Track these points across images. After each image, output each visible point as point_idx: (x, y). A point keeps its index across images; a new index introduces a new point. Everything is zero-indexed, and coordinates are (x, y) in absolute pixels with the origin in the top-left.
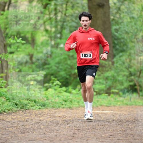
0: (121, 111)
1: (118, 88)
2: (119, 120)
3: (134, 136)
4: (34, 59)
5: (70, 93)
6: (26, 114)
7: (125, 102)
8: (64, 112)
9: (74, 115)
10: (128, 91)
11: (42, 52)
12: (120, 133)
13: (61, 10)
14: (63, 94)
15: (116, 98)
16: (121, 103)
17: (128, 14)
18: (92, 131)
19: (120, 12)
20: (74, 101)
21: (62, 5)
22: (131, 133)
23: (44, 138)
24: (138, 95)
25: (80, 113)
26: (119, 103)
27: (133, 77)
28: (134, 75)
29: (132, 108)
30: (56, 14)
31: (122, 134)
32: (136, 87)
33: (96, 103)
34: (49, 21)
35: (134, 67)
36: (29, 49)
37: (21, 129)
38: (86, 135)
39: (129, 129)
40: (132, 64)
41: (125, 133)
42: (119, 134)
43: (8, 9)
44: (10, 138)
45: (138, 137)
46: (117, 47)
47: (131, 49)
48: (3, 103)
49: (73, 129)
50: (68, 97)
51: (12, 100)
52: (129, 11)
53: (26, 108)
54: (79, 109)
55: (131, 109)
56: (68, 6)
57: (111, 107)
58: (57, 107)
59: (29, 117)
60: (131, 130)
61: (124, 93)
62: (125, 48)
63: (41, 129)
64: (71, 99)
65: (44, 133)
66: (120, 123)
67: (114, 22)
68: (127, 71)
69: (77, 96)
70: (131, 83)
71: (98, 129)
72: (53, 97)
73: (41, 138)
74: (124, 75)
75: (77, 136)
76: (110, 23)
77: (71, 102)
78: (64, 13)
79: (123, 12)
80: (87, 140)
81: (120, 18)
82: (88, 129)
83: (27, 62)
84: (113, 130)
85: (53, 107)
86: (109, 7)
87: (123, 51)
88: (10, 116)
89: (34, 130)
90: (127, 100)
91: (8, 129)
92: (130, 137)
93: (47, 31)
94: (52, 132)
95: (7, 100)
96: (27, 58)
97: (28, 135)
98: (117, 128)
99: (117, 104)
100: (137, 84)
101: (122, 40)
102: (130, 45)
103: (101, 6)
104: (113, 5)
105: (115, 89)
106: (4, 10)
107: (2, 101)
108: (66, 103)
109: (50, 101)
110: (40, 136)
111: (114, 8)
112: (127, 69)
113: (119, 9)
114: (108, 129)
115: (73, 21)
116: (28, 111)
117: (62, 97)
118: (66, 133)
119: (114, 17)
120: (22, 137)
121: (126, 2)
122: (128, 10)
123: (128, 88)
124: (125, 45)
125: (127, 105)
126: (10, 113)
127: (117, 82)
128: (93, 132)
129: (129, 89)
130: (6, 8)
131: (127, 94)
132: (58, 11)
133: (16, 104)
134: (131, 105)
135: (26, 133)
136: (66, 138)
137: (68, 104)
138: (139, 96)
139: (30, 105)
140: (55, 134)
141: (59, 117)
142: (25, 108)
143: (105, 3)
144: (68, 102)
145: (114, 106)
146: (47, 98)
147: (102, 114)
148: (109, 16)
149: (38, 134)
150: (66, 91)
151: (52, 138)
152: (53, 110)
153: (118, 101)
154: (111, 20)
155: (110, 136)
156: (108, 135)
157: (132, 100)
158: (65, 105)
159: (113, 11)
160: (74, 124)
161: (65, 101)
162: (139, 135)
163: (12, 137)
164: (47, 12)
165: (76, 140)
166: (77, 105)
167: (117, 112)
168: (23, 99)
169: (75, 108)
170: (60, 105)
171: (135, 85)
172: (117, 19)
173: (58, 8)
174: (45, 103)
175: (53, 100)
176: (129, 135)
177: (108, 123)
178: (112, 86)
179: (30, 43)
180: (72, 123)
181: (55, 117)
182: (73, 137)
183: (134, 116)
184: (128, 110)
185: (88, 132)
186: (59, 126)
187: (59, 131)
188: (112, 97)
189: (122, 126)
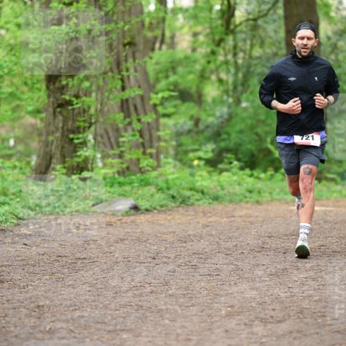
0: (339, 207)
1: (333, 171)
2: (335, 222)
4: (201, 126)
5: (258, 178)
6: (188, 213)
7: (344, 192)
8: (248, 209)
11: (213, 115)
12: (337, 242)
13: (243, 48)
14: (247, 181)
15: (331, 186)
16: (339, 194)
19: (336, 51)
20: (265, 191)
21: (245, 40)
23: (217, 251)
26: (335, 195)
30: (235, 55)
31: (339, 243)
34: (224, 67)
36: (190, 109)
37: (181, 235)
38: (282, 245)
42: (334, 243)
43: (160, 48)
44: (163, 249)
48: (152, 195)
49: (263, 235)
50: (253, 185)
51: (166, 191)
53: (189, 203)
54: (272, 203)
56: (254, 42)
57: (322, 200)
58: (238, 200)
59: (193, 217)
61: (343, 179)
63: (212, 235)
64: (259, 188)
65: (217, 243)
66: (337, 226)
69: (268, 182)
72: (231, 185)
73: (212, 250)
75: (268, 247)
78: (248, 52)
79: (342, 52)
80: (284, 253)
81: (337, 60)
82: (287, 236)
83: (189, 132)
84: (326, 237)
85: (231, 201)
88: (164, 216)
89: (201, 238)
91: (159, 235)
93: (220, 81)
94: (230, 240)
95: (159, 190)
96: (190, 124)
97: (191, 246)
98: (332, 234)
99: (331, 196)
104: (325, 39)
105: (329, 172)
106: (153, 49)
107: (151, 192)
108: (251, 195)
109: (225, 192)
110: (210, 246)
111: (328, 44)
113: (335, 47)
114: (318, 235)
116: (191, 208)
117: (245, 185)
118: (251, 243)
120: (182, 248)
126: (163, 211)
130: (157, 45)
132: (238, 50)
133: (173, 197)
135: (188, 243)
136: (251, 250)
137: (255, 196)
139: (194, 198)
140: (234, 243)
141: (241, 216)
142: (186, 202)
144: (254, 194)
145: (328, 199)
146: (221, 186)
149: (207, 243)
150: (251, 176)
151: (229, 250)
152: (231, 206)
153: (333, 191)
156: (317, 244)
158: (251, 198)
159: (326, 49)
160: (264, 227)
161: (251, 192)
163: (166, 248)
164: (222, 52)
165: (268, 253)
166: (269, 198)
167: (332, 209)
168: (183, 189)
169: (266, 203)
170: (242, 197)
173: (240, 44)
174: (218, 195)
175: (231, 191)
177: (317, 226)
179: (194, 101)
180: (261, 226)
181: (233, 217)
182: (263, 248)
185: (286, 241)
186: (240, 230)
187: (241, 239)
188: (324, 185)
189: (340, 230)
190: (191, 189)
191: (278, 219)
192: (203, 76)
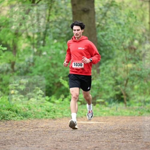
0: (107, 122)
1: (103, 97)
2: (105, 131)
3: (120, 148)
4: (16, 67)
5: (53, 102)
6: (7, 125)
7: (111, 112)
8: (47, 123)
9: (58, 125)
10: (114, 101)
11: (24, 60)
12: (106, 145)
14: (46, 104)
15: (102, 108)
16: (107, 113)
17: (115, 20)
18: (76, 142)
19: (106, 18)
20: (58, 111)
22: (117, 144)
24: (124, 105)
25: (64, 124)
26: (105, 114)
27: (119, 86)
28: (121, 84)
29: (119, 118)
31: (108, 146)
32: (123, 97)
33: (80, 113)
35: (121, 75)
36: (10, 56)
37: (2, 140)
38: (70, 147)
39: (115, 140)
40: (118, 73)
41: (111, 144)
42: (104, 145)
45: (124, 148)
46: (103, 54)
47: (117, 56)
49: (57, 140)
50: (51, 107)
52: (116, 17)
53: (7, 119)
54: (63, 119)
55: (117, 120)
56: (51, 11)
58: (40, 117)
59: (10, 128)
60: (118, 142)
61: (110, 103)
62: (111, 55)
63: (23, 140)
64: (54, 109)
65: (26, 145)
66: (106, 134)
67: (99, 28)
68: (113, 79)
69: (60, 105)
70: (118, 93)
71: (82, 141)
72: (35, 107)
74: (110, 84)
75: (60, 148)
76: (95, 29)
77: (54, 112)
78: (47, 18)
79: (109, 18)
81: (106, 24)
82: (72, 141)
83: (8, 71)
84: (99, 142)
85: (35, 118)
86: (95, 13)
87: (109, 58)
89: (16, 142)
90: (113, 110)
92: (116, 148)
93: (29, 37)
94: (35, 143)
96: (8, 66)
97: (9, 147)
98: (103, 140)
99: (102, 114)
100: (124, 94)
101: (108, 48)
102: (117, 52)
103: (86, 11)
104: (99, 10)
105: (100, 98)
108: (49, 113)
109: (32, 111)
110: (21, 148)
111: (100, 13)
112: (114, 77)
113: (105, 14)
114: (94, 140)
115: (57, 27)
116: (9, 122)
117: (45, 107)
118: (49, 145)
119: (100, 22)
120: (3, 149)
121: (113, 8)
122: (114, 16)
123: (114, 98)
124: (111, 52)
125: (113, 115)
127: (103, 91)
128: (77, 144)
129: (116, 98)
131: (113, 104)
134: (118, 115)
135: (7, 145)
137: (52, 114)
138: (126, 106)
139: (11, 115)
140: (38, 146)
141: (42, 127)
143: (90, 9)
144: (51, 113)
145: (100, 116)
146: (29, 107)
147: (87, 124)
148: (94, 22)
149: (19, 145)
150: (49, 101)
152: (35, 120)
153: (103, 111)
154: (96, 26)
155: (96, 147)
156: (93, 146)
157: (118, 110)
158: (49, 115)
159: (99, 16)
160: (58, 135)
161: (48, 111)
162: (126, 147)
166: (61, 116)
167: (103, 123)
168: (4, 109)
169: (59, 119)
170: (42, 115)
171: (122, 94)
172: (102, 25)
174: (27, 113)
175: (36, 110)
176: (115, 147)
177: (93, 134)
178: (98, 96)
179: (11, 51)
180: (56, 134)
181: (37, 128)
182: (57, 149)
183: (121, 127)
184: (114, 121)
185: (72, 144)
186: (42, 137)
187: (42, 143)
188: (98, 107)
189: (108, 137)
190: (9, 110)
191: (67, 129)
192: (17, 34)
